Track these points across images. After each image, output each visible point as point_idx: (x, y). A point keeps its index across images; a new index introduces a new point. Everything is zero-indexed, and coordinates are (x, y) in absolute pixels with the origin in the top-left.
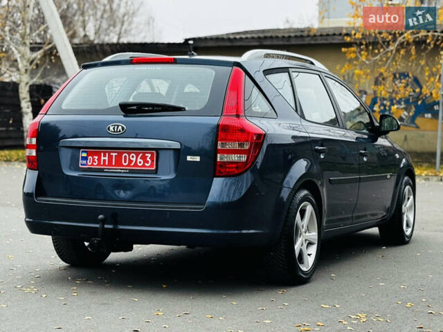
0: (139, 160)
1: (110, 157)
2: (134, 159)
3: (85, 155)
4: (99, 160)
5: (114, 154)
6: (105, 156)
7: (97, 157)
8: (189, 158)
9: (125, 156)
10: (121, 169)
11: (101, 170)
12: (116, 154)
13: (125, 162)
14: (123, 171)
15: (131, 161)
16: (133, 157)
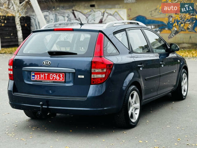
0: (57, 77)
1: (45, 76)
2: (55, 77)
3: (33, 74)
4: (40, 77)
5: (46, 74)
6: (42, 75)
7: (39, 76)
8: (79, 77)
9: (51, 75)
10: (49, 81)
11: (41, 81)
12: (47, 74)
13: (51, 78)
14: (50, 82)
15: (54, 78)
16: (54, 76)
